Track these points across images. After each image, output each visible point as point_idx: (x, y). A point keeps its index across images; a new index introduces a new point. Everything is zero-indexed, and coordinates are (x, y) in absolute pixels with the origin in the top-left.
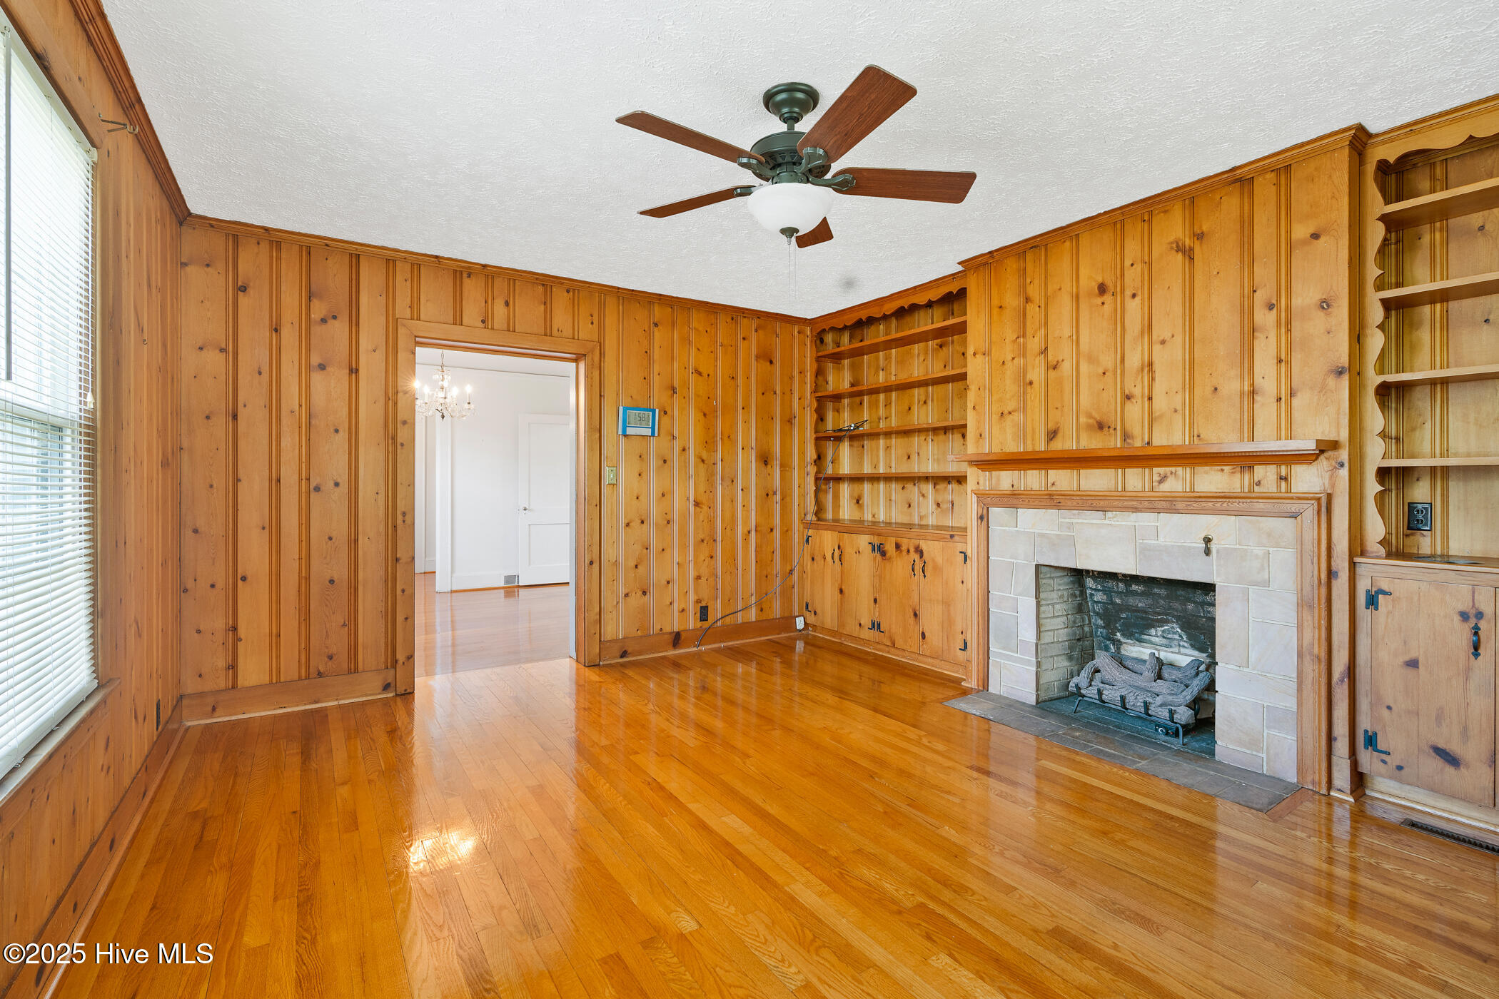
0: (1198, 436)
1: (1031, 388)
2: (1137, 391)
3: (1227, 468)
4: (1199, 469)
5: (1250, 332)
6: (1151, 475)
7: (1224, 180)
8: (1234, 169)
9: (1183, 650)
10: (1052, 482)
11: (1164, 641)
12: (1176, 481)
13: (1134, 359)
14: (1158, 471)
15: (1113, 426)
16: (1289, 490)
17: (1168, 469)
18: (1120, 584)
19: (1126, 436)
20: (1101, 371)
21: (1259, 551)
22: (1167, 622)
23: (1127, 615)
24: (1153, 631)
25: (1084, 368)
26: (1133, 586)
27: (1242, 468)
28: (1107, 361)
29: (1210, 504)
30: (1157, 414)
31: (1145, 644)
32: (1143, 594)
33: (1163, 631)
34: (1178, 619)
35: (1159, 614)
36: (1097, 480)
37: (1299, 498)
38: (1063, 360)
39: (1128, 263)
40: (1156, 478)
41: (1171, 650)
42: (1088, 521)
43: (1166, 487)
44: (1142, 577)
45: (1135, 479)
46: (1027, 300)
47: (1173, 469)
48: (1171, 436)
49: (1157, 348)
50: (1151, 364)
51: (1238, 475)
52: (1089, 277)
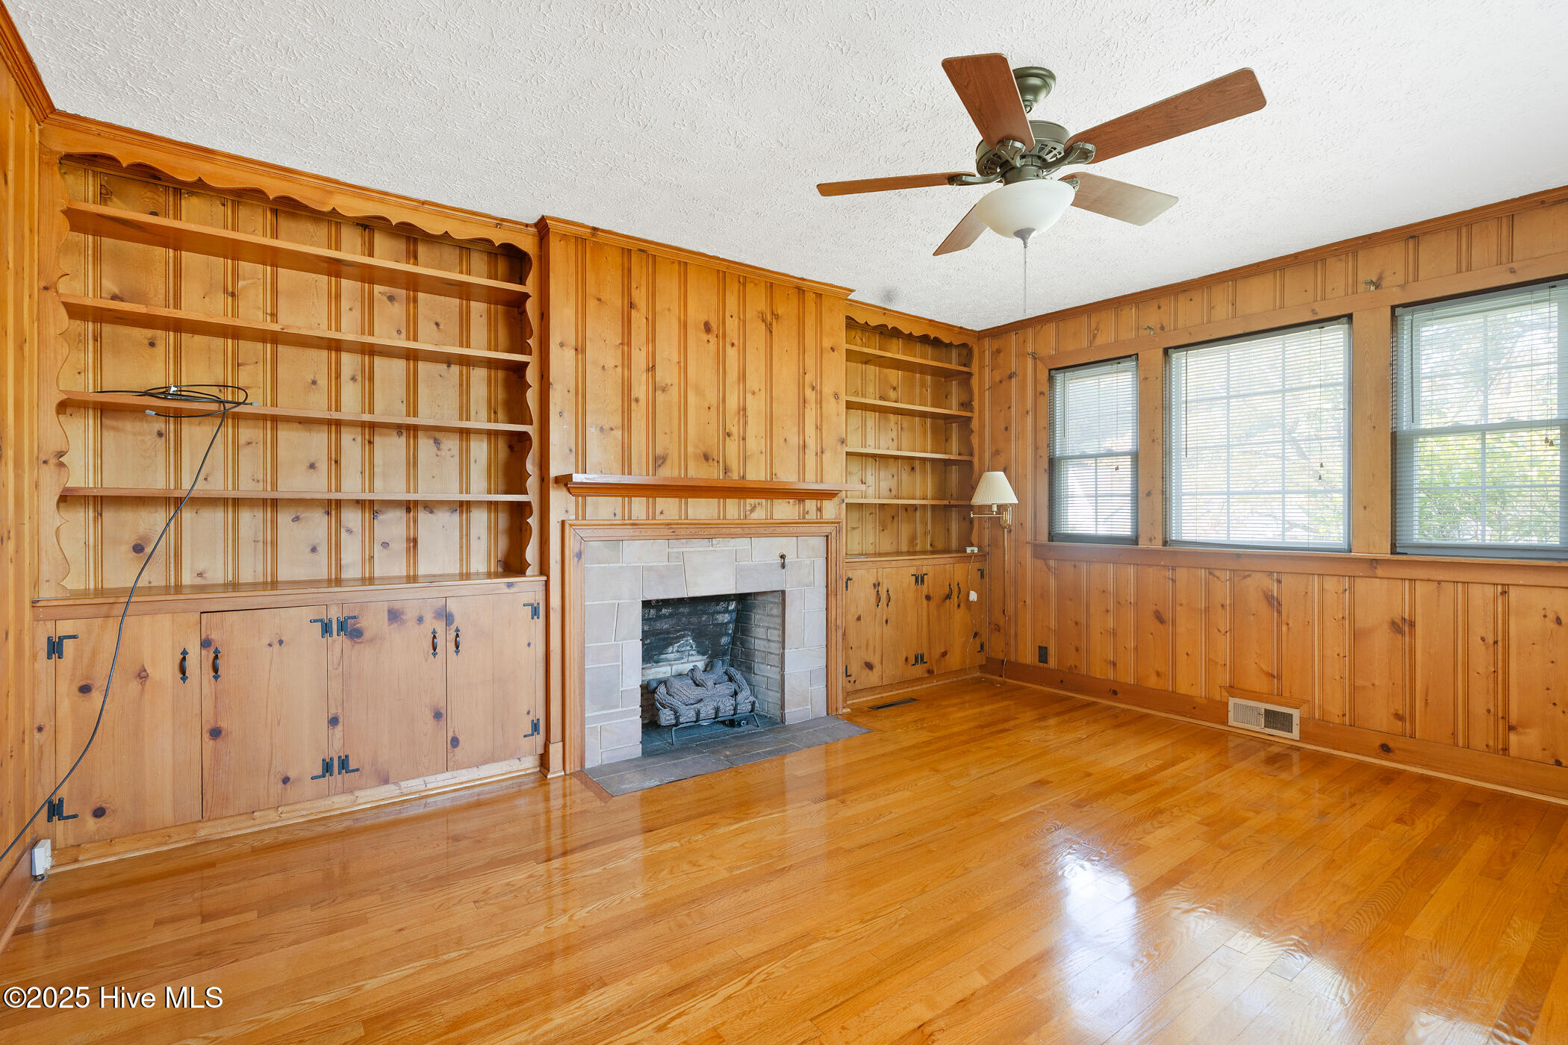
0: (776, 475)
1: (637, 406)
2: (734, 430)
3: (791, 501)
4: (776, 501)
5: (803, 402)
6: (745, 504)
7: (792, 282)
8: (803, 279)
9: (691, 658)
10: (660, 510)
11: (678, 655)
12: (760, 511)
13: (732, 403)
14: (750, 501)
15: (716, 459)
16: (821, 518)
17: (757, 501)
18: (652, 610)
19: (726, 470)
20: (707, 406)
21: (808, 562)
22: (683, 636)
23: (651, 640)
24: (670, 649)
25: (692, 398)
26: (663, 610)
27: (799, 501)
28: (712, 397)
29: (787, 529)
30: (749, 453)
31: (661, 664)
32: (671, 616)
33: (678, 647)
34: (693, 631)
35: (679, 631)
36: (701, 509)
37: (828, 523)
38: (672, 385)
39: (728, 315)
40: (748, 508)
41: (682, 661)
42: (696, 551)
43: (755, 516)
44: (673, 599)
45: (733, 508)
46: (632, 305)
47: (760, 501)
48: (756, 474)
49: (749, 396)
50: (745, 409)
51: (797, 506)
52: (697, 313)
